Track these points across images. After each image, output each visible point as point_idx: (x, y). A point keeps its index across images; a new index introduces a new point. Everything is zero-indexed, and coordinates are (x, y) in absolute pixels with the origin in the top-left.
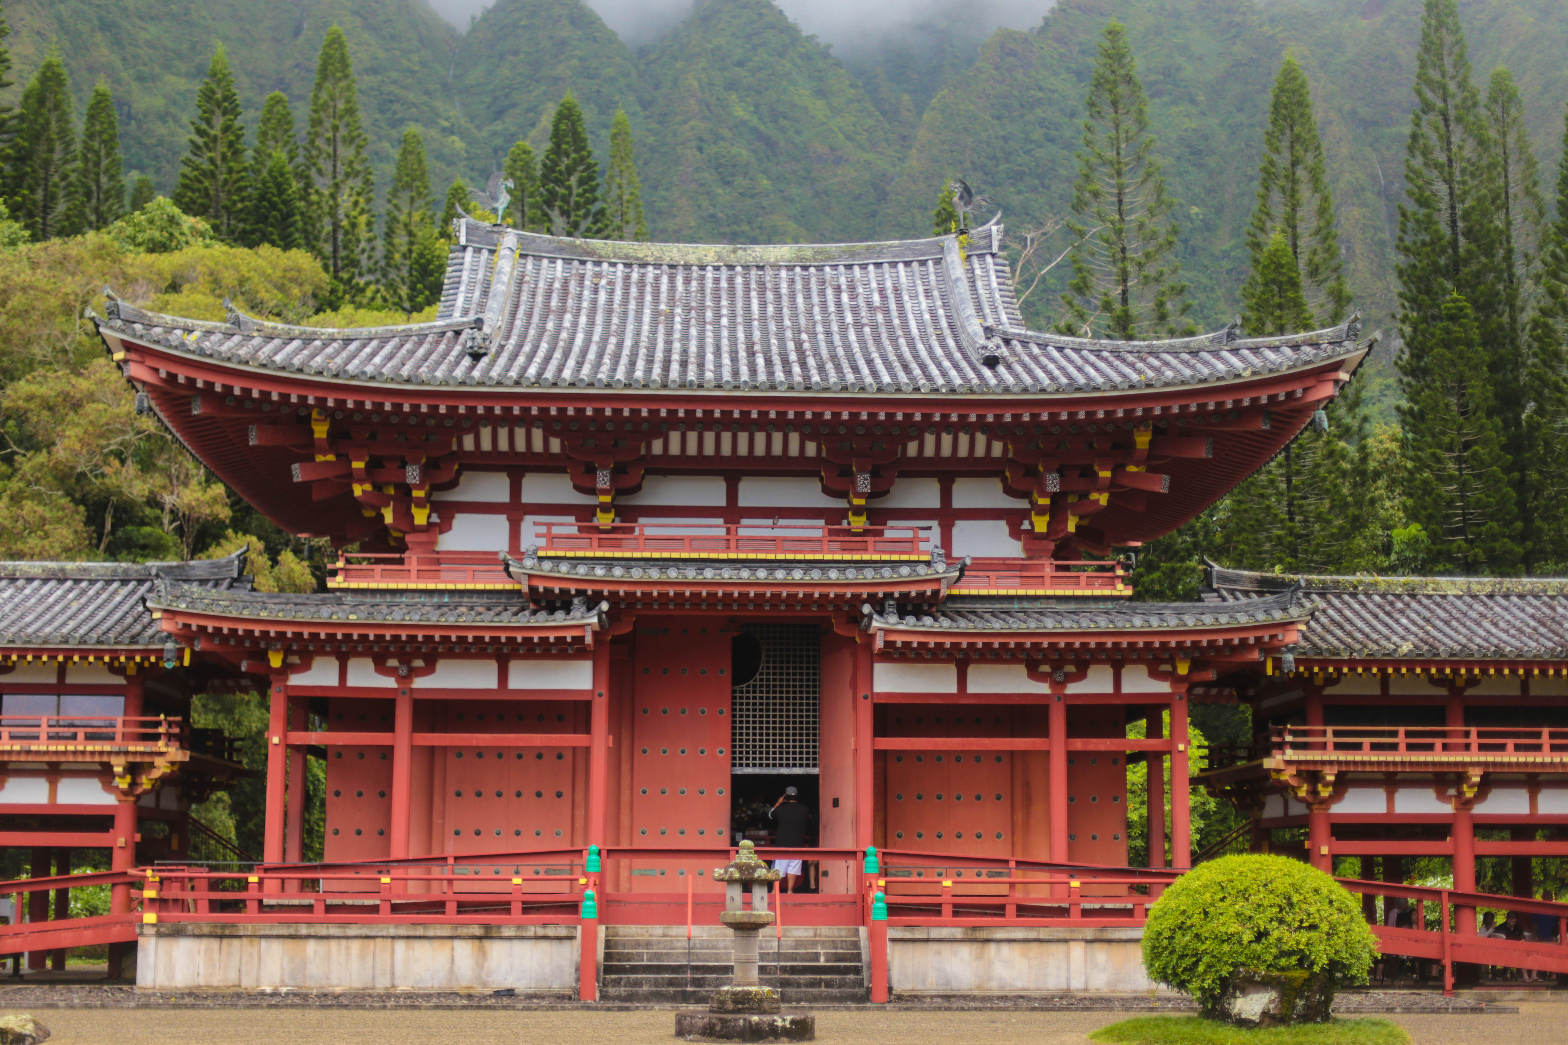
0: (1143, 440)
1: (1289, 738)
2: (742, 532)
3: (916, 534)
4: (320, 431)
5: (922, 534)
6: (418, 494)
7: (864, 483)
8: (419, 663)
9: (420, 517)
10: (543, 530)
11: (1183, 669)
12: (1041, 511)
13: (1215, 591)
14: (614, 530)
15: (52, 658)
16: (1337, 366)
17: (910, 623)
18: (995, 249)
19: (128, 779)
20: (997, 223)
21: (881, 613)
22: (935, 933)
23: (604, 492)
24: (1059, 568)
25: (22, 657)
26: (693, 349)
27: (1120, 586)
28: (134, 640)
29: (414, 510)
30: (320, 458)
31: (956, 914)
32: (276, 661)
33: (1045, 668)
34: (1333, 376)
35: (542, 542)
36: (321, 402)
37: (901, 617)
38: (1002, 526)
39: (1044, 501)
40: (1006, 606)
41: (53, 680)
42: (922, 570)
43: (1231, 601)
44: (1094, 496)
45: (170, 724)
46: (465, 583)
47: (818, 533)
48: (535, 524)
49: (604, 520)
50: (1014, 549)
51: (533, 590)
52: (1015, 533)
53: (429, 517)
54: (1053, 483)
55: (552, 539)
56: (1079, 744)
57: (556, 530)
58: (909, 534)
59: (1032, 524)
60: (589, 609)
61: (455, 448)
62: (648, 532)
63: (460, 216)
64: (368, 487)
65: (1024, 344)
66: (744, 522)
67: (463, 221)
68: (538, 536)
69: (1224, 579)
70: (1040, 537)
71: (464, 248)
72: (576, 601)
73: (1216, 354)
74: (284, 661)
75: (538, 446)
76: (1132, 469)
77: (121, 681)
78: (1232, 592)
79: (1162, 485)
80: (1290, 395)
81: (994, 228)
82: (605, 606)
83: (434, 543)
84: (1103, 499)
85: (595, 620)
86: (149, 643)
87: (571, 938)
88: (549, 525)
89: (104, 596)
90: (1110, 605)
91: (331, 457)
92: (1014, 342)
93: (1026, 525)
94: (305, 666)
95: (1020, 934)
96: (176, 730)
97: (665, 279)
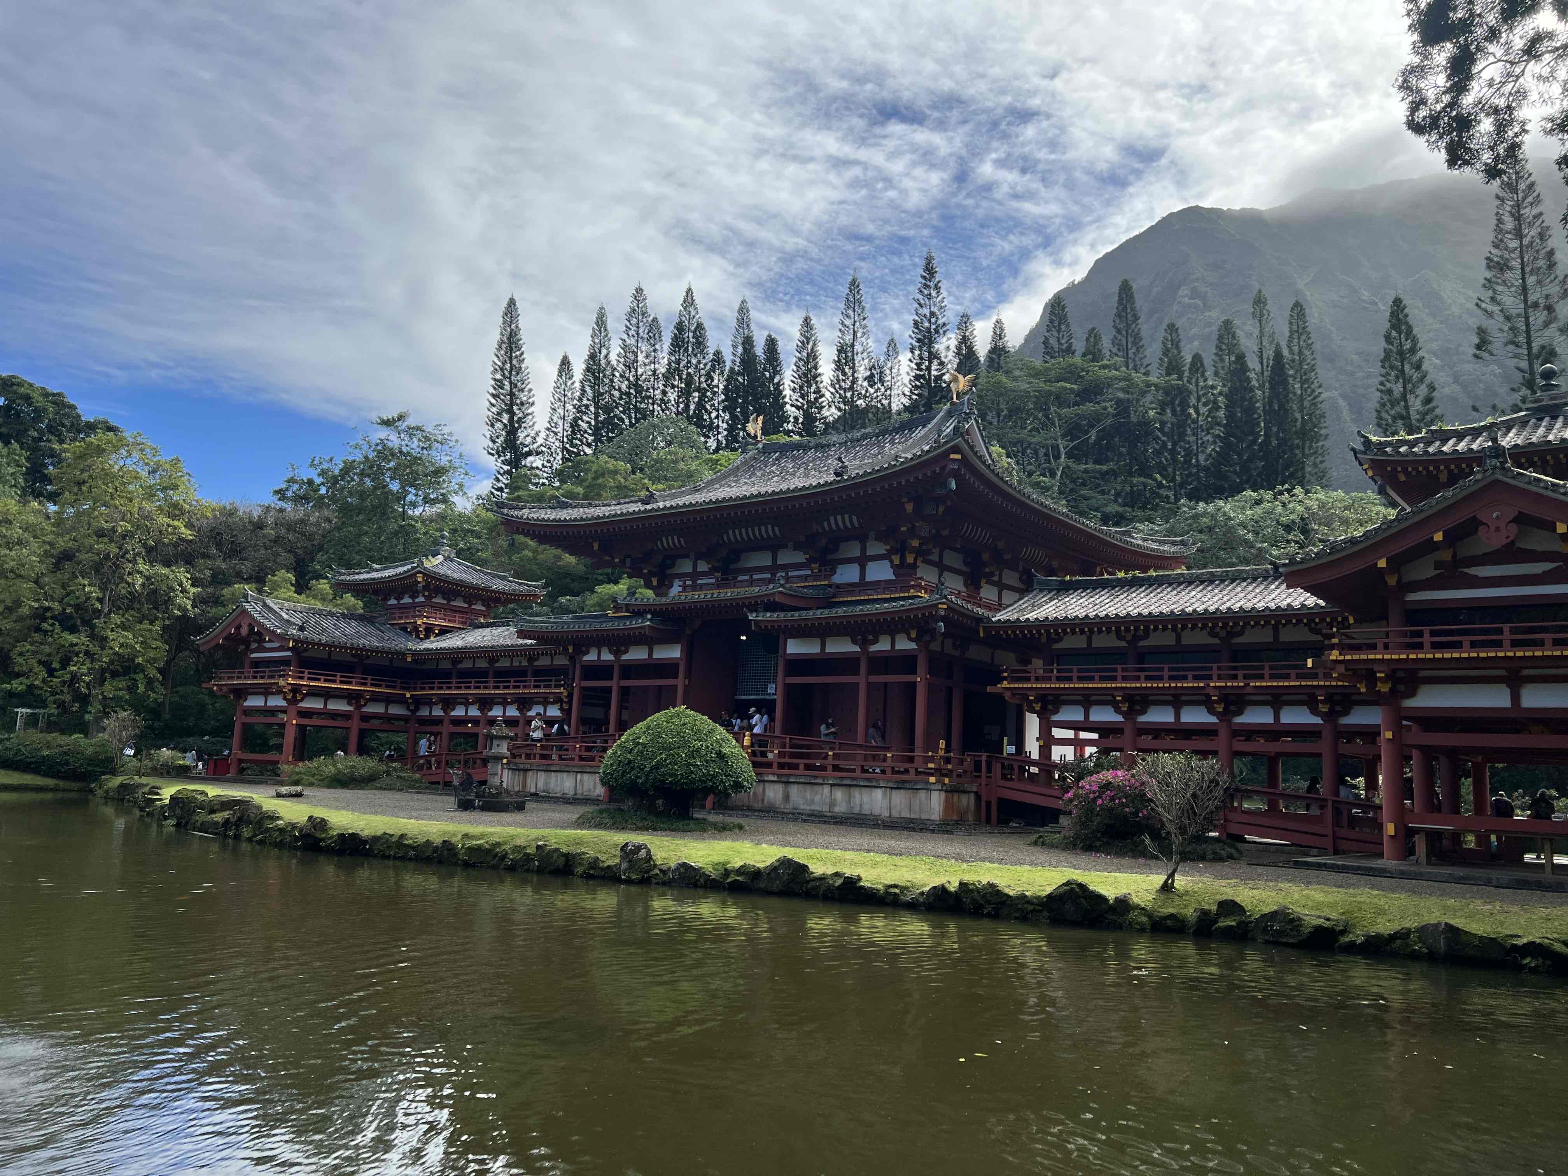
0: (909, 507)
1: (1005, 674)
11: (913, 634)
13: (1034, 590)
21: (755, 613)
33: (859, 637)
37: (765, 613)
49: (717, 576)
56: (877, 679)
69: (1040, 583)
75: (677, 544)
94: (587, 653)
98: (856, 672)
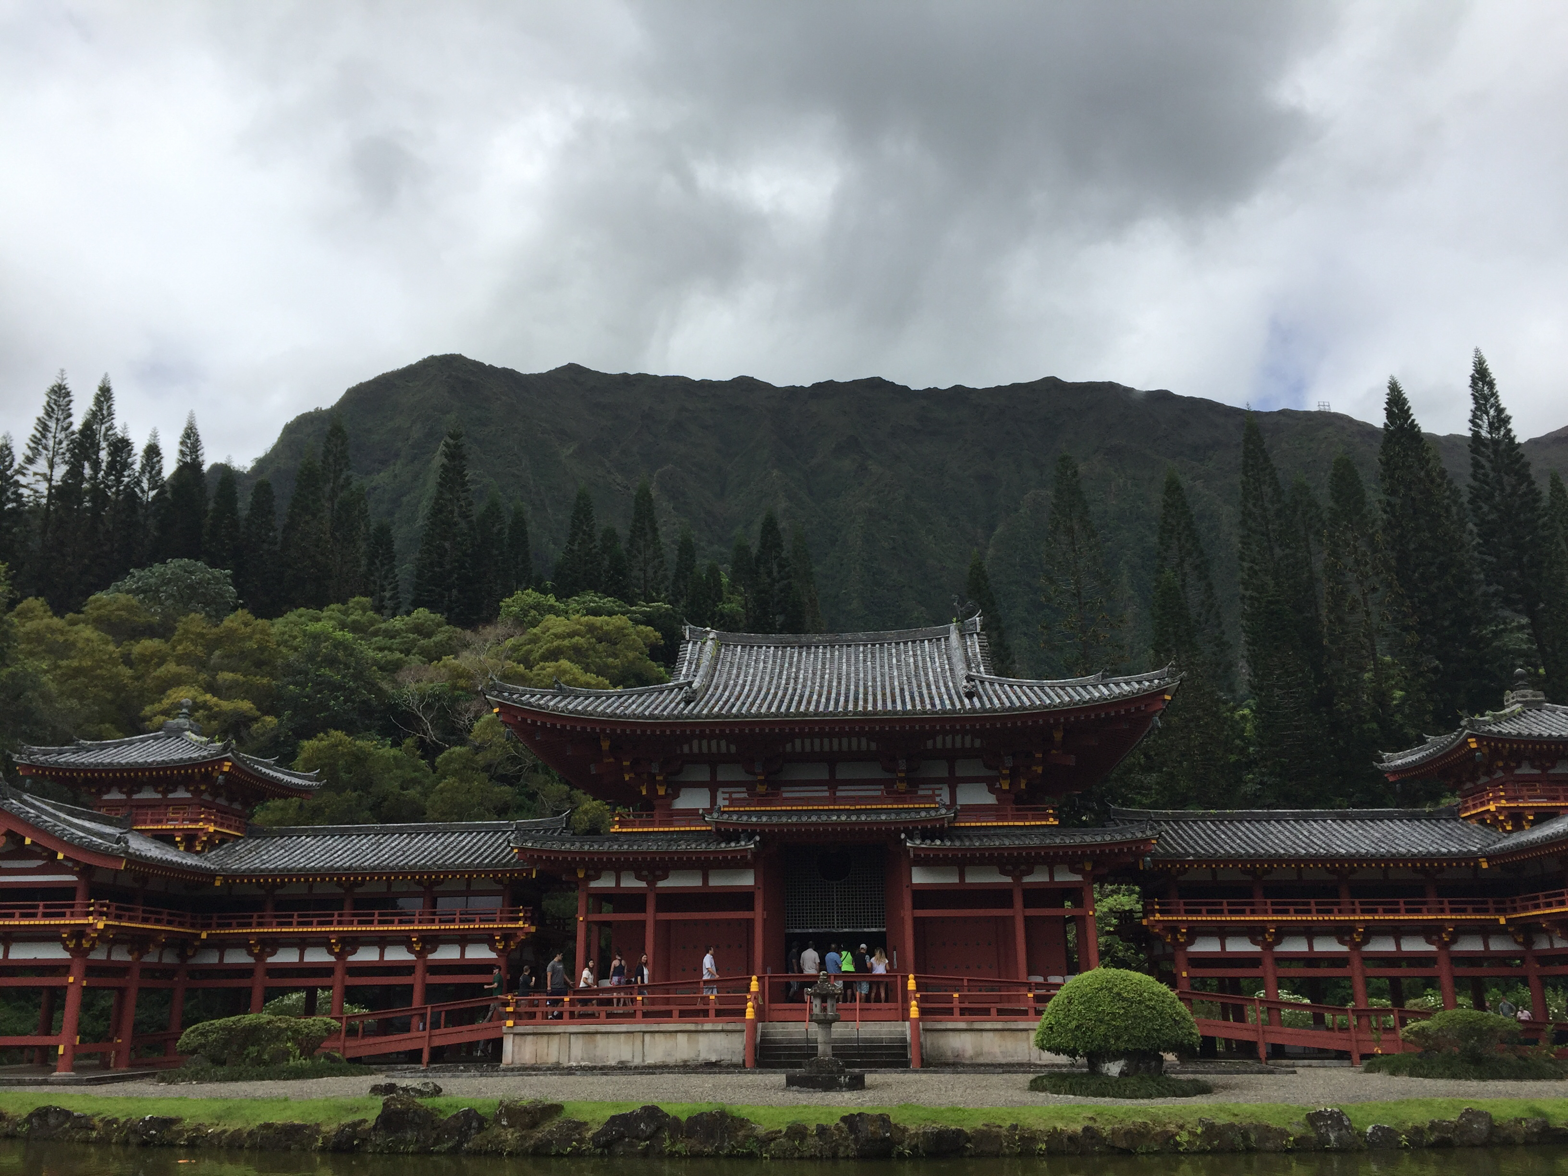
0: (1058, 736)
1: (1157, 907)
2: (838, 794)
3: (934, 793)
4: (605, 745)
5: (937, 792)
6: (659, 778)
7: (902, 765)
8: (658, 873)
9: (661, 792)
10: (727, 796)
11: (1088, 868)
12: (1005, 777)
13: (1113, 820)
14: (766, 795)
15: (462, 876)
16: (1164, 692)
17: (927, 844)
18: (978, 630)
19: (503, 943)
20: (979, 616)
21: (912, 839)
22: (950, 1025)
23: (760, 774)
24: (1018, 810)
25: (446, 876)
26: (807, 693)
27: (1051, 819)
28: (505, 865)
29: (658, 787)
30: (606, 760)
31: (961, 1014)
32: (581, 875)
33: (1010, 868)
34: (1161, 697)
35: (727, 803)
36: (603, 730)
37: (923, 840)
38: (984, 787)
39: (1007, 772)
40: (986, 832)
41: (464, 888)
42: (933, 813)
43: (1121, 826)
44: (1034, 768)
45: (526, 912)
46: (685, 826)
47: (879, 793)
48: (723, 793)
49: (761, 789)
50: (990, 799)
51: (718, 830)
52: (991, 790)
53: (666, 790)
54: (1009, 762)
55: (732, 802)
56: (1032, 912)
57: (734, 796)
58: (930, 792)
59: (1000, 785)
60: (749, 841)
61: (679, 752)
62: (785, 795)
63: (685, 625)
64: (632, 775)
65: (992, 684)
66: (840, 788)
67: (687, 627)
68: (724, 799)
69: (1116, 812)
70: (1005, 791)
71: (688, 642)
72: (742, 835)
73: (1095, 687)
74: (585, 874)
75: (724, 749)
76: (1054, 752)
77: (500, 887)
78: (1122, 821)
79: (1071, 760)
80: (1138, 709)
81: (978, 619)
82: (758, 838)
83: (670, 805)
84: (1040, 770)
85: (753, 846)
86: (514, 866)
87: (742, 1031)
88: (731, 793)
89: (493, 839)
90: (1046, 830)
91: (612, 760)
92: (987, 684)
93: (998, 786)
94: (597, 877)
95: (999, 1026)
96: (529, 915)
97: (796, 655)
98: (1010, 905)
